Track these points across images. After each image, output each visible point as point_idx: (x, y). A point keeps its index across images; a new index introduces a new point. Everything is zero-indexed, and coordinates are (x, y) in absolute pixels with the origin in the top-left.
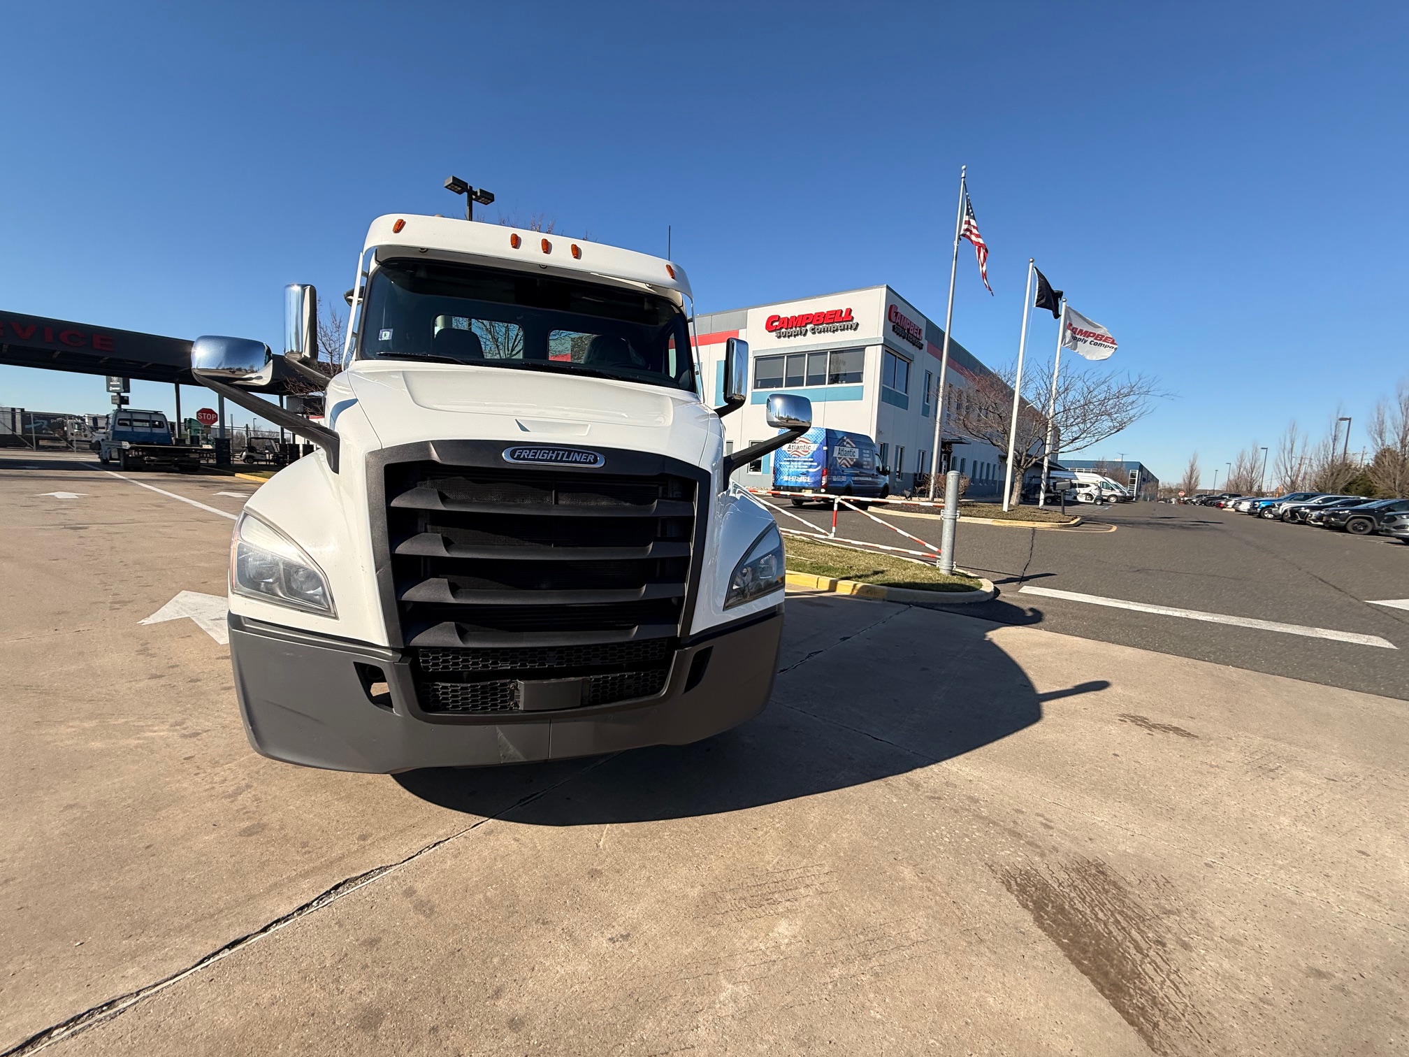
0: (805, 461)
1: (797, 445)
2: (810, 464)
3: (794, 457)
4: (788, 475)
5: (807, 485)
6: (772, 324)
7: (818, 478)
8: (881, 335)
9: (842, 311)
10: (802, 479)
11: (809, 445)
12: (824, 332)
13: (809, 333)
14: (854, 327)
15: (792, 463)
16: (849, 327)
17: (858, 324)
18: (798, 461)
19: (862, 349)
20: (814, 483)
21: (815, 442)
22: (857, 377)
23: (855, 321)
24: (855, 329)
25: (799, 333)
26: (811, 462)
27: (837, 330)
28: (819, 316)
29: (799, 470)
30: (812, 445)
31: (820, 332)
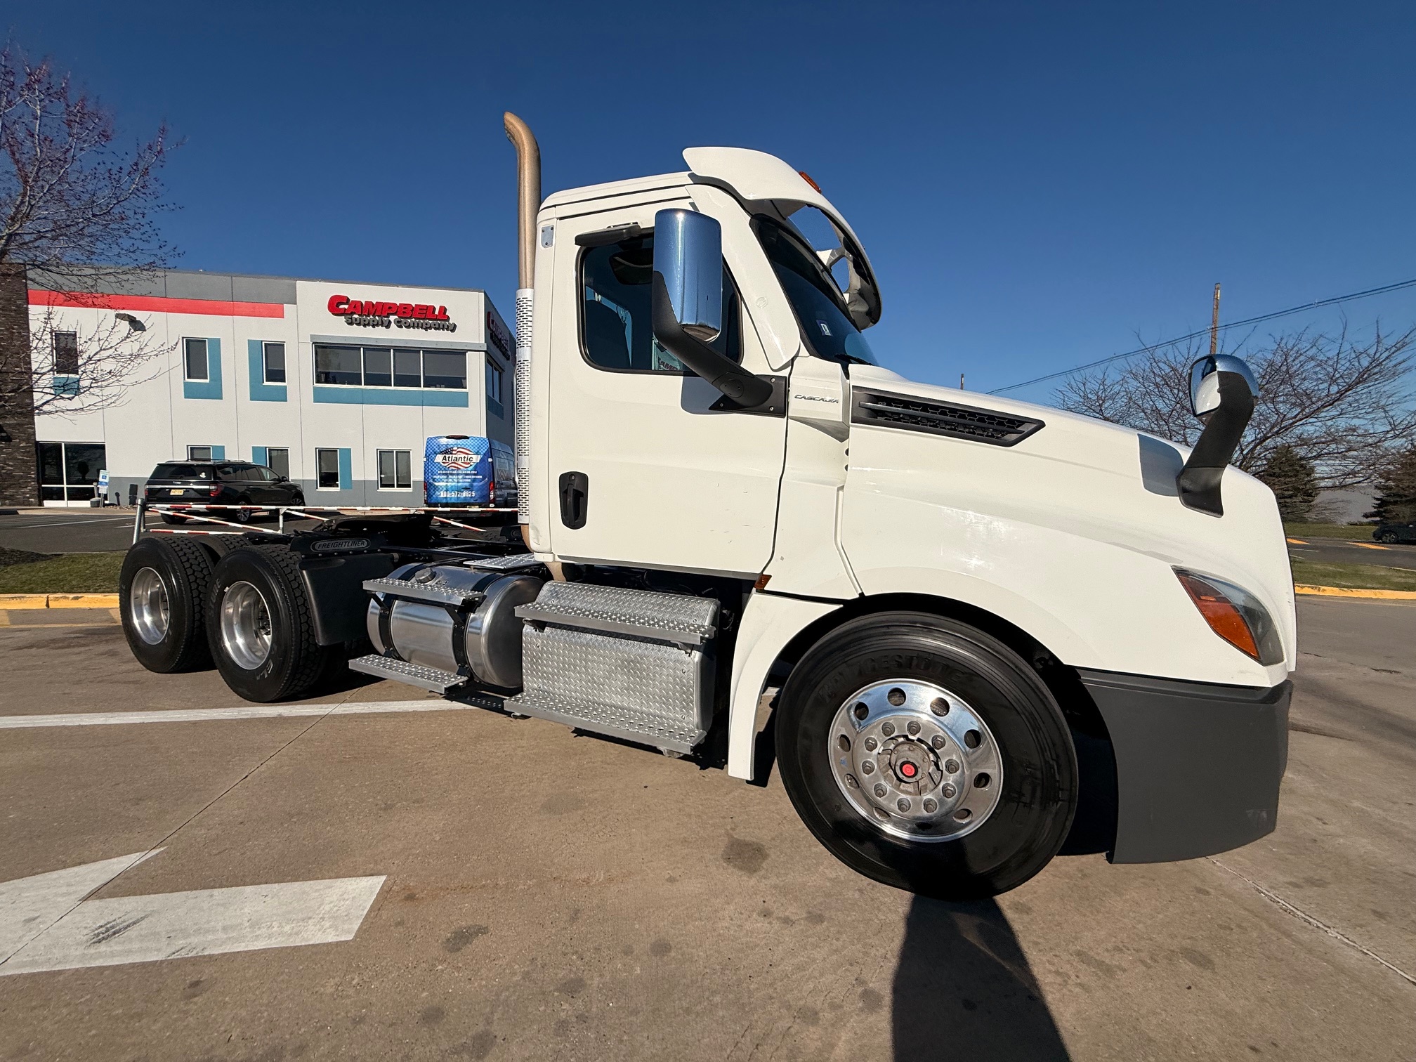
0: (466, 474)
1: (454, 456)
2: (473, 477)
3: (453, 470)
4: (447, 491)
5: (472, 501)
6: (338, 306)
7: (485, 492)
8: (483, 341)
9: (434, 309)
10: (465, 494)
11: (470, 456)
12: (414, 327)
13: (393, 325)
14: (451, 328)
15: (450, 477)
16: (446, 327)
17: (455, 326)
18: (458, 474)
19: (462, 353)
20: (480, 498)
21: (477, 453)
22: (459, 382)
23: (451, 322)
24: (453, 331)
25: (380, 323)
26: (475, 474)
27: (430, 328)
28: (405, 308)
29: (460, 484)
30: (474, 457)
31: (408, 327)
